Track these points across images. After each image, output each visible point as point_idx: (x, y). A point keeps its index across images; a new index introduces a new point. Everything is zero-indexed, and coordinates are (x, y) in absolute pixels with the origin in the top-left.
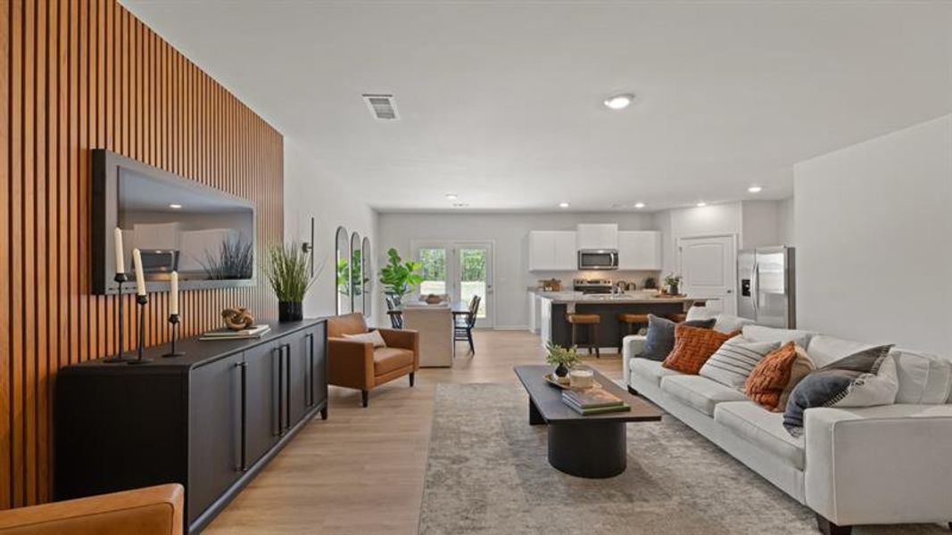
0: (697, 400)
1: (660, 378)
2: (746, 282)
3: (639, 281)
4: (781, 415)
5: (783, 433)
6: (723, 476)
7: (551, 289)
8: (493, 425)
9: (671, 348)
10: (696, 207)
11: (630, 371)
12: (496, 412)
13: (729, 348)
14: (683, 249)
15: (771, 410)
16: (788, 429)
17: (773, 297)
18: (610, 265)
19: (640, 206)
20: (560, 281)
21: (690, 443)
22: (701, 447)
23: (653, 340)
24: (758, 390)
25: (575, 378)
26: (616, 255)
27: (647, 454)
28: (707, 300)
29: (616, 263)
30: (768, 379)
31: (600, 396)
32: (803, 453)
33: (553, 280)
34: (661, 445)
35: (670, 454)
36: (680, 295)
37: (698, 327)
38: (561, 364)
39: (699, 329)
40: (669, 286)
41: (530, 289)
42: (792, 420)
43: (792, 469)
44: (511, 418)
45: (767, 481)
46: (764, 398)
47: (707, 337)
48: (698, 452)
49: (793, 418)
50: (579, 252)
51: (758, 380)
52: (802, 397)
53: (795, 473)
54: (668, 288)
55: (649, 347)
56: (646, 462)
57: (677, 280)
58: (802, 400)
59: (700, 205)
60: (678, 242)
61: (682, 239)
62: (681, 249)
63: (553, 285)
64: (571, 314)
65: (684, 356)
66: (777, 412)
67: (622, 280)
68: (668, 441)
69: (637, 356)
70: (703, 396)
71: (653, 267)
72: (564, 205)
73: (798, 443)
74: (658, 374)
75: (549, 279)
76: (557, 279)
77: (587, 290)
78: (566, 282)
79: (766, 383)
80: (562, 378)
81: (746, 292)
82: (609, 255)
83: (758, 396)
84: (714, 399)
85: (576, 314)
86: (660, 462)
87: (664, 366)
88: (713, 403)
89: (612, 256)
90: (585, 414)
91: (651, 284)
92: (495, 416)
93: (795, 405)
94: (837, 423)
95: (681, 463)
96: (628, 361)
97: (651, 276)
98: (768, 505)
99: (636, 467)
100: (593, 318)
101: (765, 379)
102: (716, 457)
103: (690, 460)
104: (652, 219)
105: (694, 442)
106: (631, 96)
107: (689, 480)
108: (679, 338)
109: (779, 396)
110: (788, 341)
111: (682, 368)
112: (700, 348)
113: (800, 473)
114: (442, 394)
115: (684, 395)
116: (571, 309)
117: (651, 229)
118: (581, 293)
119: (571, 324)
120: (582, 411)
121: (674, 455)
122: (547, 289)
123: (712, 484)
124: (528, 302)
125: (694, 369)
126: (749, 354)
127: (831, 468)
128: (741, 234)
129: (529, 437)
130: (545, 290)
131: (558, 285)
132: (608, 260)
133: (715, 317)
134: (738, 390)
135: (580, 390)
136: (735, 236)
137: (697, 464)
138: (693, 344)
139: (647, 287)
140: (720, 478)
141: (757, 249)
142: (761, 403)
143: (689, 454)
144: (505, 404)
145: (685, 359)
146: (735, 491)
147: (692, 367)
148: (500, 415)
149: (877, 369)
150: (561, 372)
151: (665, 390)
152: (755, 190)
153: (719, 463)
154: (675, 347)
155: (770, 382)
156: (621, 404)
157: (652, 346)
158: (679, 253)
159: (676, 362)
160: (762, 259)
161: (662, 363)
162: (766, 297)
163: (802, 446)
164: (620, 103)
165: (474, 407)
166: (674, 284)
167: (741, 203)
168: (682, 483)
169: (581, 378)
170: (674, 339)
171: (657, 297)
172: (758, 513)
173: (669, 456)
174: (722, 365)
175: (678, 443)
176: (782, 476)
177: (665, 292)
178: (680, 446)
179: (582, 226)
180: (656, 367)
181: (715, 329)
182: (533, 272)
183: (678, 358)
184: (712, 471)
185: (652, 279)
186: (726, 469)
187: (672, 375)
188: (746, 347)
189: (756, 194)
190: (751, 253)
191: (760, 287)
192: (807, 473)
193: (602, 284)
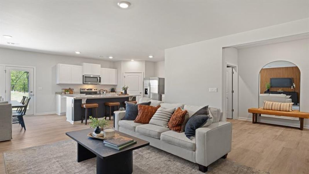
0: (153, 133)
1: (135, 127)
2: (146, 89)
3: (109, 89)
4: (184, 133)
5: (187, 139)
6: (166, 160)
7: (69, 93)
8: (56, 168)
9: (137, 114)
10: (130, 61)
11: (119, 126)
12: (54, 160)
13: (160, 112)
14: (125, 77)
15: (179, 132)
16: (189, 138)
17: (154, 94)
18: (97, 82)
19: (111, 58)
20: (73, 89)
21: (149, 151)
22: (153, 151)
23: (129, 112)
24: (174, 126)
25: (107, 133)
26: (100, 78)
27: (137, 160)
28: (136, 96)
29: (100, 82)
30: (178, 121)
31: (122, 139)
32: (195, 145)
33: (70, 88)
34: (140, 155)
35: (145, 158)
36: (128, 94)
37: (146, 105)
38: (98, 127)
39: (147, 106)
40: (124, 91)
41: (57, 93)
42: (189, 134)
43: (191, 152)
44: (65, 161)
45: (181, 158)
46: (177, 128)
47: (150, 109)
48: (153, 154)
49: (190, 133)
50: (83, 76)
51: (174, 122)
52: (192, 125)
53: (192, 153)
54: (123, 92)
55: (128, 115)
56: (138, 164)
57: (127, 88)
58: (192, 127)
59: (132, 60)
60: (124, 74)
61: (125, 73)
62: (125, 76)
63: (69, 91)
64: (84, 104)
65: (143, 117)
66: (181, 132)
67: (101, 89)
68: (142, 152)
69: (122, 119)
70: (156, 131)
71: (114, 84)
72: (78, 53)
73: (193, 141)
74: (134, 125)
75: (68, 88)
76: (71, 88)
77: (87, 93)
78: (76, 90)
79: (177, 122)
80: (99, 134)
81: (146, 93)
82: (97, 78)
83: (175, 128)
84: (160, 131)
85: (86, 104)
86: (144, 162)
87: (135, 122)
88: (160, 133)
89: (98, 78)
90: (120, 150)
91: (113, 90)
92: (54, 163)
93: (190, 129)
94: (207, 132)
95: (151, 160)
96: (118, 122)
97: (113, 87)
98: (183, 167)
99: (136, 167)
100: (95, 105)
101: (177, 121)
102: (160, 154)
103: (153, 158)
104: (115, 64)
105: (150, 150)
106: (129, 4)
107: (157, 166)
108: (140, 110)
109: (181, 127)
110: (178, 107)
111: (142, 121)
112: (148, 113)
113: (194, 152)
114: (9, 158)
115: (148, 132)
116: (84, 102)
117: (114, 68)
118: (85, 94)
119: (85, 108)
120: (119, 148)
121: (147, 158)
122: (66, 93)
123: (164, 165)
124: (56, 100)
125: (147, 122)
126: (167, 113)
127: (205, 148)
128: (144, 72)
129: (80, 169)
130: (65, 94)
131: (72, 91)
132: (97, 80)
133: (150, 101)
134: (165, 127)
135: (111, 138)
136: (143, 73)
137: (156, 159)
138: (145, 112)
139: (111, 92)
140: (165, 162)
141: (150, 78)
142: (176, 131)
143: (151, 156)
144: (59, 155)
145: (144, 118)
146: (172, 165)
147: (146, 121)
148: (58, 161)
149: (208, 113)
150: (98, 131)
151: (138, 132)
152: (151, 57)
153: (162, 156)
154: (139, 114)
155: (179, 122)
156: (133, 141)
157: (128, 114)
158: (124, 78)
159: (140, 119)
160: (151, 81)
161: (134, 121)
162: (152, 95)
163: (194, 142)
164: (124, 6)
165: (38, 161)
166: (125, 90)
167: (144, 62)
168: (155, 168)
169: (110, 133)
170: (138, 111)
171: (120, 95)
172: (182, 171)
173: (145, 159)
174: (159, 118)
175: (145, 152)
176: (187, 155)
177: (122, 93)
178: (147, 153)
179: (85, 64)
180: (131, 123)
181: (151, 105)
182: (59, 84)
183: (141, 118)
184: (162, 160)
185: (113, 88)
186: (164, 158)
187: (139, 125)
188: (166, 111)
189: (151, 58)
190: (148, 80)
191: (151, 91)
192: (197, 152)
193: (93, 90)
